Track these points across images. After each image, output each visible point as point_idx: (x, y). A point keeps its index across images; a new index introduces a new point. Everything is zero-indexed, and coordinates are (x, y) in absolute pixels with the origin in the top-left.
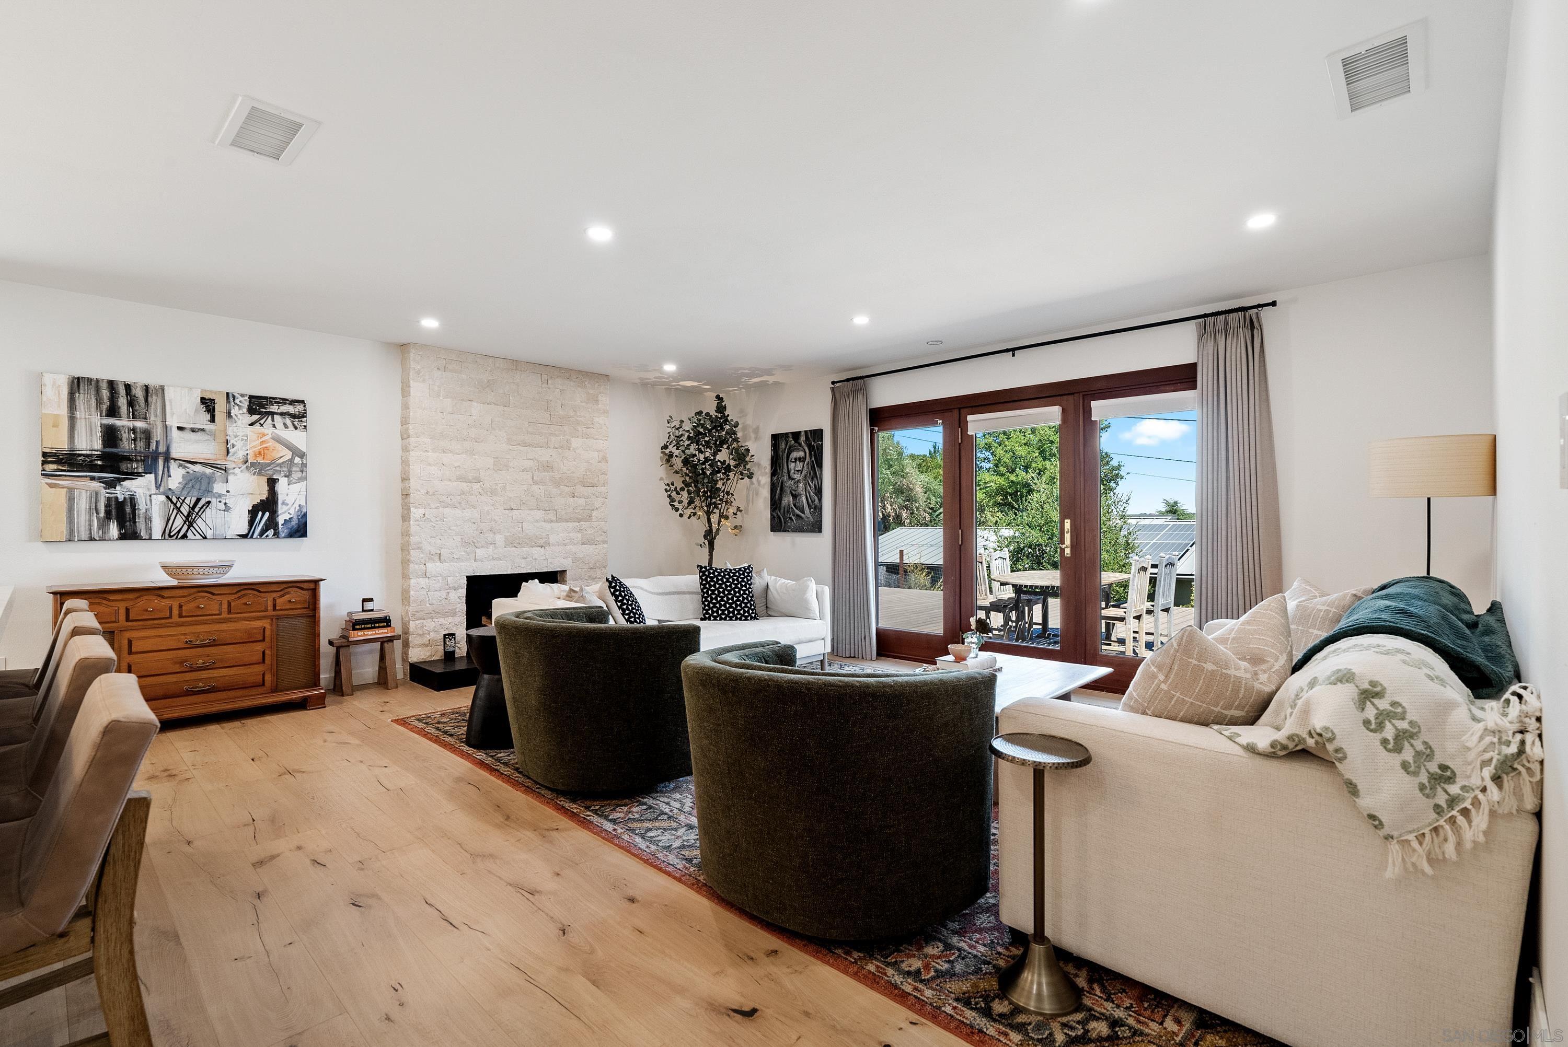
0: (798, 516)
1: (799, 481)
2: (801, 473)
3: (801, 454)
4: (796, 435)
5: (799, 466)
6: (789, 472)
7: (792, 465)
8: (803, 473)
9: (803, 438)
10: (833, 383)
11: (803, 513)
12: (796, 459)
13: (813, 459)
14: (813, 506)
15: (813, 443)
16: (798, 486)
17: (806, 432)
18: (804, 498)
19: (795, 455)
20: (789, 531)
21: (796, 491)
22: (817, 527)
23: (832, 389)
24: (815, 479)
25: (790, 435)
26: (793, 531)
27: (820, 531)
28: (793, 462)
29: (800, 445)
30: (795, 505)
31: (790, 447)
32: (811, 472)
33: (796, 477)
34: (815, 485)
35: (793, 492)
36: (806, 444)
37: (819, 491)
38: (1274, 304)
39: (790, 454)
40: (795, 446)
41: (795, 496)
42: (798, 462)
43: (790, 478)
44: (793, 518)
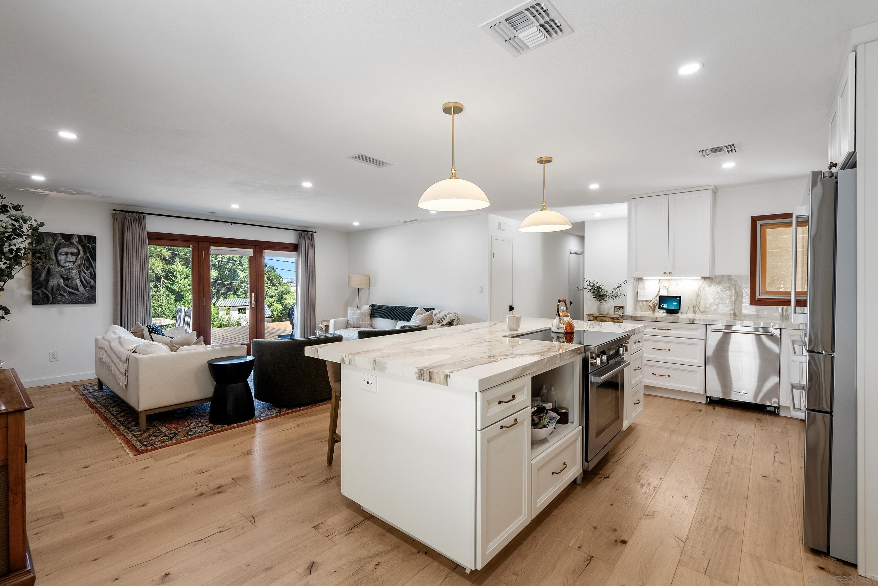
0: (70, 293)
1: (71, 269)
2: (74, 264)
3: (75, 250)
4: (68, 237)
5: (71, 258)
6: (58, 262)
7: (62, 258)
8: (77, 263)
9: (75, 240)
10: (114, 210)
11: (78, 290)
12: (67, 254)
13: (88, 255)
14: (89, 286)
15: (87, 244)
16: (70, 272)
17: (79, 236)
18: (78, 281)
19: (65, 250)
20: (59, 304)
21: (68, 275)
22: (92, 299)
23: (113, 215)
24: (91, 268)
25: (59, 236)
26: (64, 303)
27: (95, 302)
28: (64, 255)
29: (72, 244)
30: (67, 286)
31: (60, 244)
32: (86, 263)
33: (67, 265)
34: (91, 273)
35: (64, 276)
36: (79, 243)
37: (93, 276)
38: (316, 232)
39: (59, 249)
40: (65, 244)
41: (66, 279)
42: (69, 256)
43: (59, 265)
44: (65, 294)
